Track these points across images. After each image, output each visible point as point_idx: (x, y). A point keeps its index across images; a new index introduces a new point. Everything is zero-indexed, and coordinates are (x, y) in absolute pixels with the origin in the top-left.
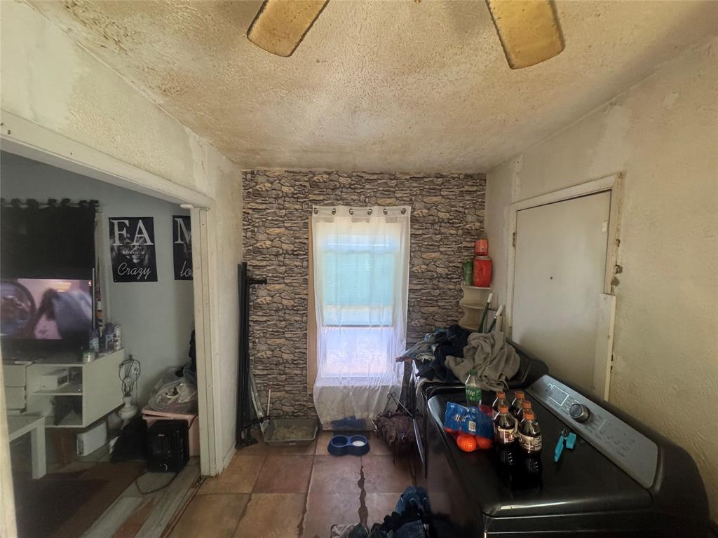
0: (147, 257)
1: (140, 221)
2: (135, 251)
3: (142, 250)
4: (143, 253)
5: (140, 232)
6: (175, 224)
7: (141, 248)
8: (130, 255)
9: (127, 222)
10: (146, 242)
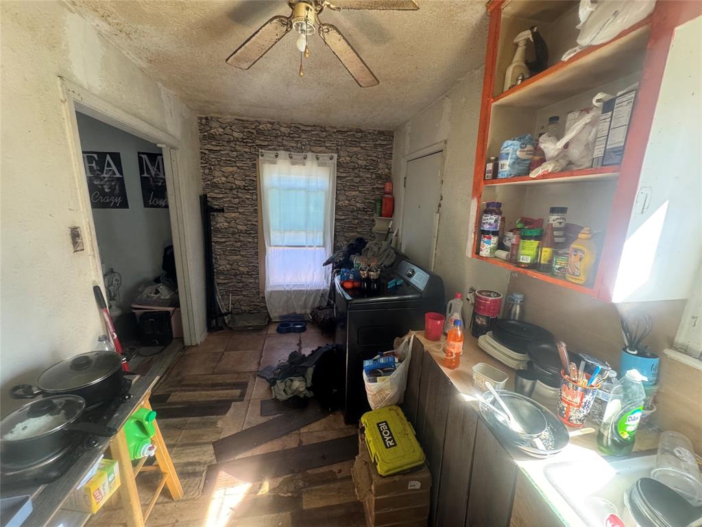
0: (117, 187)
1: (108, 155)
2: (106, 182)
3: (113, 181)
4: (113, 184)
5: (109, 165)
6: (140, 159)
7: (111, 179)
8: (102, 185)
9: (95, 156)
10: (115, 174)
